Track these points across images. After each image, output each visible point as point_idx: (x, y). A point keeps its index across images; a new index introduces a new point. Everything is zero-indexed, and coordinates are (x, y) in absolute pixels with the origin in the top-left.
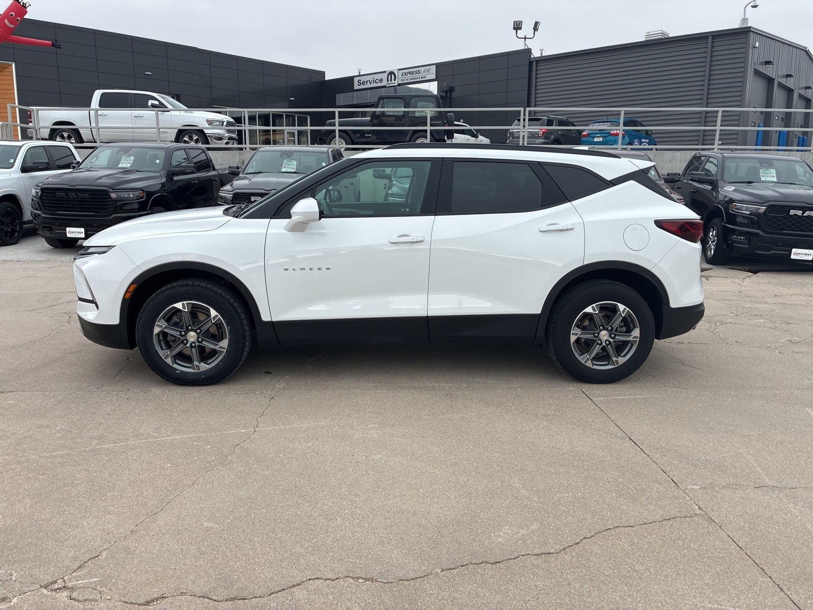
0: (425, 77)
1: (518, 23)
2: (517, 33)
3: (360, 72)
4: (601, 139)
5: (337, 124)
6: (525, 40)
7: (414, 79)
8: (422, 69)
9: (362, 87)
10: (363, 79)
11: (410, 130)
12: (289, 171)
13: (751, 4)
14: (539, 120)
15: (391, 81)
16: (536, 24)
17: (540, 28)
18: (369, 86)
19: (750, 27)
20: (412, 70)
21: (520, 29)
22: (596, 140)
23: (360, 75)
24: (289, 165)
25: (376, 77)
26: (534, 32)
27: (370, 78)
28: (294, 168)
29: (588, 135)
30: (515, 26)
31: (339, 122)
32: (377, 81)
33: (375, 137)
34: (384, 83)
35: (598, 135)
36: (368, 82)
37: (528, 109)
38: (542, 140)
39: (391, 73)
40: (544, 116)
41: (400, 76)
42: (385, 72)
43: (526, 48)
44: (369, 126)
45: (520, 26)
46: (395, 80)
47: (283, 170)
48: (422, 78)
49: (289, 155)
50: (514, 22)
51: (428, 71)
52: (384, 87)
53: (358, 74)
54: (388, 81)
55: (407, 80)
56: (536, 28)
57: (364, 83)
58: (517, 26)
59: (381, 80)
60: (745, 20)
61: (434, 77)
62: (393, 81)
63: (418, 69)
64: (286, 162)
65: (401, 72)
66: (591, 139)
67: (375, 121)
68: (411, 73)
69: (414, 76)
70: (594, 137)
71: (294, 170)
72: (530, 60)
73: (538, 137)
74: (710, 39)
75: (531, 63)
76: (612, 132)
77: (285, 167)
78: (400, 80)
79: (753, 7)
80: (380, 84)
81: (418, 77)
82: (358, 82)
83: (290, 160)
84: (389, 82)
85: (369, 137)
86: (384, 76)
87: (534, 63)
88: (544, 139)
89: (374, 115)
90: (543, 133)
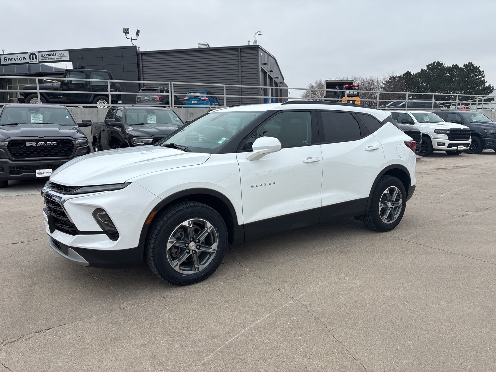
0: (61, 58)
1: (127, 29)
2: (126, 36)
3: (3, 52)
4: (196, 102)
5: (38, 88)
6: (132, 40)
7: (52, 59)
8: (58, 53)
9: (8, 62)
10: (8, 57)
11: (92, 94)
12: (37, 122)
13: (258, 33)
14: (156, 90)
15: (33, 59)
16: (138, 31)
17: (140, 33)
18: (14, 62)
19: (259, 45)
20: (50, 53)
21: (128, 33)
22: (193, 102)
23: (4, 54)
24: (36, 118)
25: (20, 56)
26: (137, 36)
27: (15, 56)
28: (41, 120)
29: (188, 100)
30: (125, 31)
31: (40, 87)
32: (21, 59)
33: (65, 98)
34: (27, 60)
35: (194, 100)
36: (13, 60)
37: (173, 83)
38: (160, 102)
39: (33, 54)
40: (158, 87)
41: (40, 56)
42: (27, 53)
43: (133, 45)
44: (60, 90)
45: (128, 32)
46: (36, 59)
47: (32, 122)
48: (58, 59)
49: (37, 111)
50: (124, 28)
51: (63, 54)
52: (28, 63)
53: (2, 54)
54: (30, 59)
55: (46, 59)
56: (138, 34)
57: (9, 60)
58: (126, 31)
59: (24, 59)
60: (255, 41)
61: (68, 58)
62: (35, 60)
63: (54, 52)
64: (34, 116)
65: (40, 54)
66: (190, 102)
67: (65, 87)
68: (50, 55)
69: (52, 57)
70: (192, 101)
71: (42, 122)
72: (137, 53)
73: (157, 101)
74: (239, 50)
75: (138, 55)
76: (202, 98)
77: (32, 119)
78: (41, 59)
79: (260, 35)
80: (23, 61)
81: (55, 58)
82: (4, 59)
83: (37, 114)
84: (32, 60)
85: (60, 98)
86: (27, 56)
87: (140, 55)
88: (161, 102)
89: (63, 83)
90: (160, 98)
